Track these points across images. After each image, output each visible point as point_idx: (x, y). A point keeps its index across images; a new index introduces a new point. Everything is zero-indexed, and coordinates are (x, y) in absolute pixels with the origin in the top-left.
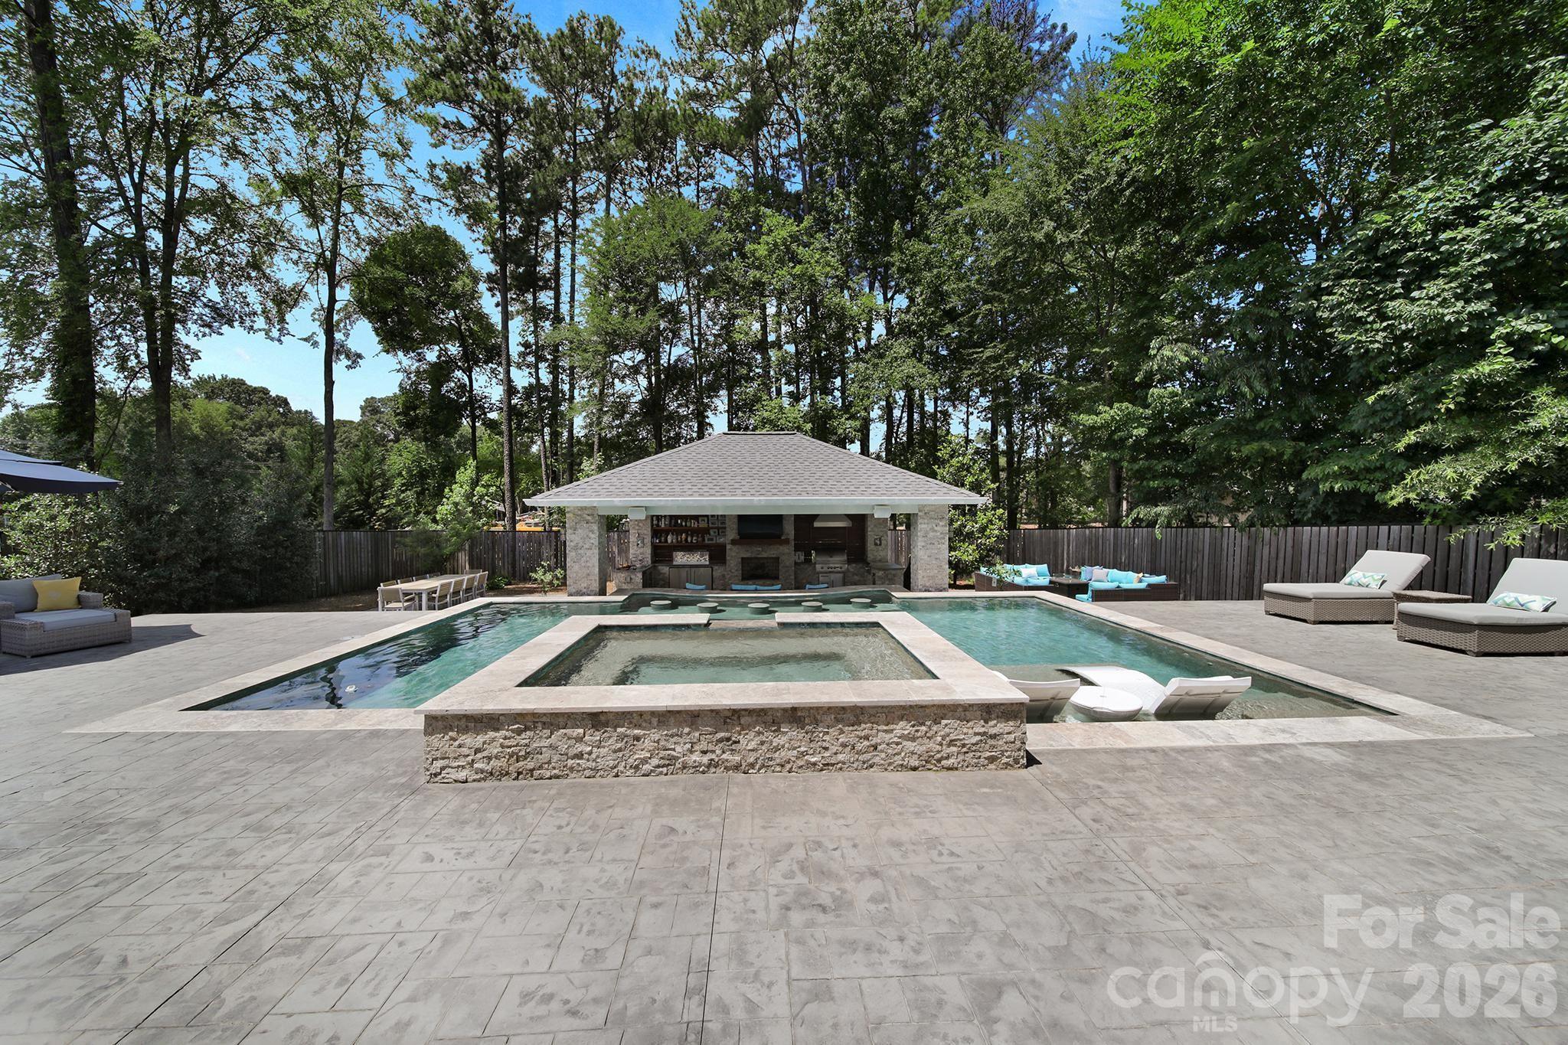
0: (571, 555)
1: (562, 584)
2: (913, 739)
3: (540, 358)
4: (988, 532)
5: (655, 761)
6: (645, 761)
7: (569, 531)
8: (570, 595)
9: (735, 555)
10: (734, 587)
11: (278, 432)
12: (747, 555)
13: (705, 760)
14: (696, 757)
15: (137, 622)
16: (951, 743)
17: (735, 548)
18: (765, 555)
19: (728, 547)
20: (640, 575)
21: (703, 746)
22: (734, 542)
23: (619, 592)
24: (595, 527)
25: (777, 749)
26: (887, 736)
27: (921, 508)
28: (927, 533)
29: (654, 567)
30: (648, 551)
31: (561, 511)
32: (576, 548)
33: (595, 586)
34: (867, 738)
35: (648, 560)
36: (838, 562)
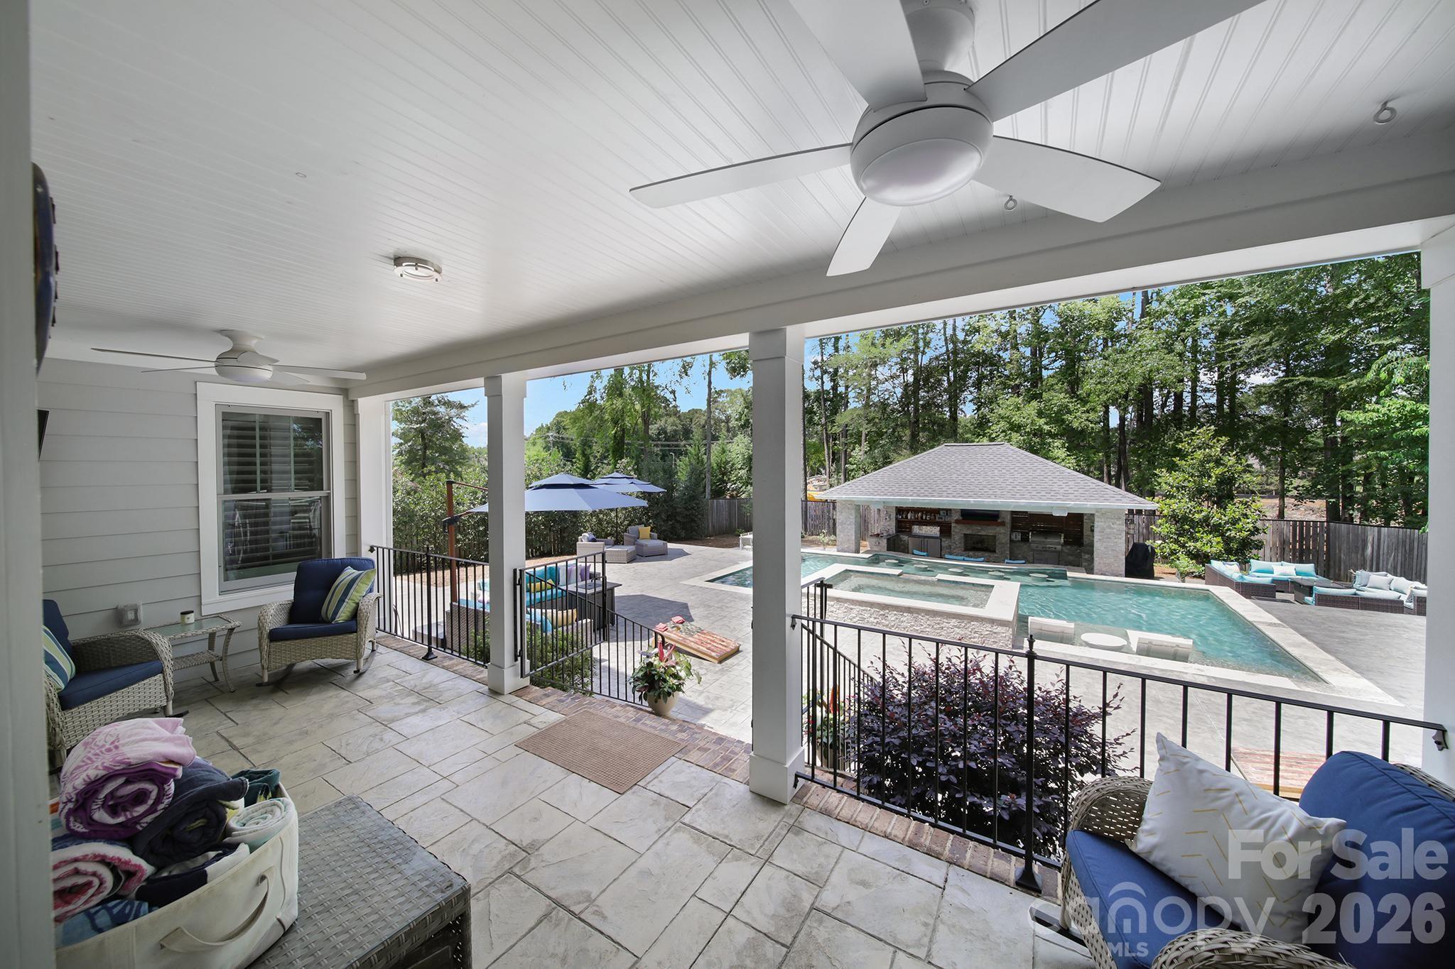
0: (839, 528)
1: (834, 543)
2: (959, 628)
3: (825, 372)
4: (1239, 526)
5: (858, 618)
6: (854, 618)
7: (838, 514)
8: (838, 551)
9: (958, 531)
10: (946, 556)
11: (663, 420)
12: (968, 532)
13: (875, 621)
14: (872, 619)
15: (670, 546)
16: (975, 632)
17: (959, 527)
18: (983, 533)
19: (953, 525)
20: (885, 541)
21: (875, 616)
22: (957, 522)
23: (867, 552)
24: (853, 512)
25: (902, 622)
26: (947, 625)
27: (1098, 510)
28: (1104, 529)
29: (897, 536)
30: (893, 523)
31: (834, 502)
32: (842, 523)
33: (853, 547)
34: (938, 624)
35: (893, 530)
36: (1056, 543)
